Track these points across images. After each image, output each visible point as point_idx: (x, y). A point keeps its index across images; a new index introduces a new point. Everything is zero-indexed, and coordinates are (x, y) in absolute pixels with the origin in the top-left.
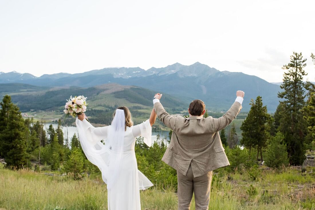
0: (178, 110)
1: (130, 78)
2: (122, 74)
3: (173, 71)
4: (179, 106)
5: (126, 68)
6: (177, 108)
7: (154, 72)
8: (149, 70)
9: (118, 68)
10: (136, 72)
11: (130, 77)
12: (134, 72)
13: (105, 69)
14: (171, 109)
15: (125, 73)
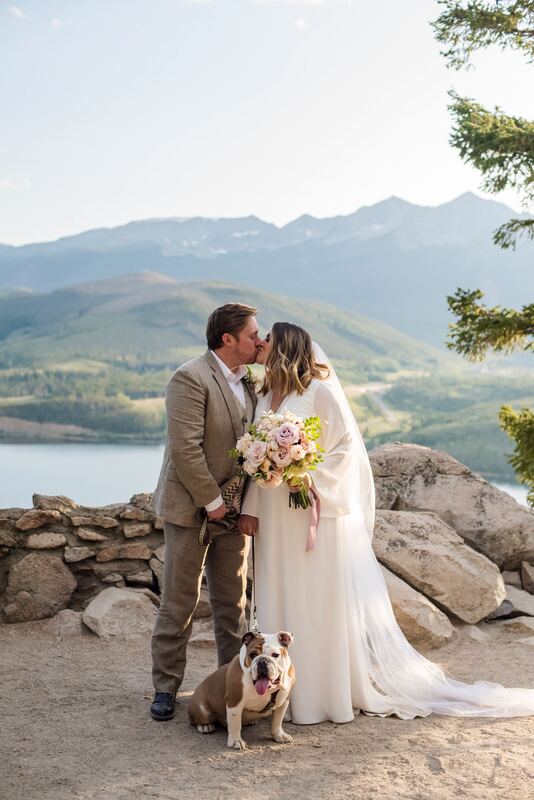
0: (377, 369)
1: (221, 255)
2: (194, 243)
3: (378, 227)
4: (385, 353)
5: (209, 221)
6: (376, 361)
7: (309, 233)
8: (289, 225)
9: (180, 221)
10: (245, 233)
11: (223, 251)
12: (237, 235)
13: (133, 226)
14: (353, 364)
15: (204, 237)
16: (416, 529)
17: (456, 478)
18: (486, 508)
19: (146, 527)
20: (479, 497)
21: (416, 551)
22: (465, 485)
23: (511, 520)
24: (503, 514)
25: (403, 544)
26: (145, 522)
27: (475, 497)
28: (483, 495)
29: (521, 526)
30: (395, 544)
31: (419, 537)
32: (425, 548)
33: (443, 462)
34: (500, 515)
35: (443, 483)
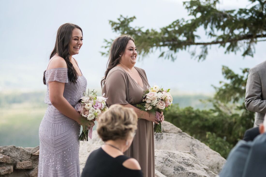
16: (186, 161)
17: (175, 135)
18: (197, 153)
19: (12, 167)
20: (191, 146)
21: (190, 173)
22: (181, 139)
23: (212, 160)
24: (207, 157)
25: (182, 169)
26: (11, 164)
27: (189, 146)
28: (193, 145)
29: (218, 164)
30: (178, 170)
31: (189, 165)
32: (194, 171)
33: (166, 125)
34: (205, 156)
35: (167, 139)
